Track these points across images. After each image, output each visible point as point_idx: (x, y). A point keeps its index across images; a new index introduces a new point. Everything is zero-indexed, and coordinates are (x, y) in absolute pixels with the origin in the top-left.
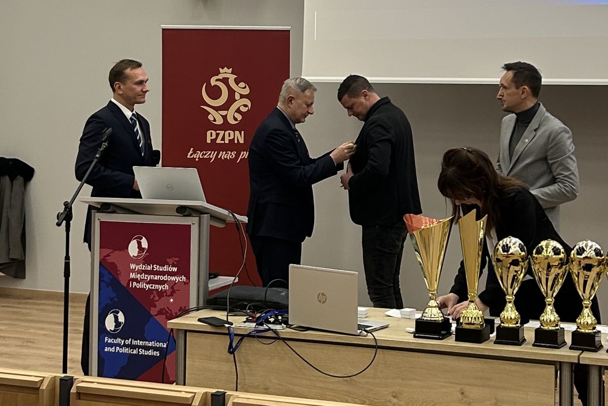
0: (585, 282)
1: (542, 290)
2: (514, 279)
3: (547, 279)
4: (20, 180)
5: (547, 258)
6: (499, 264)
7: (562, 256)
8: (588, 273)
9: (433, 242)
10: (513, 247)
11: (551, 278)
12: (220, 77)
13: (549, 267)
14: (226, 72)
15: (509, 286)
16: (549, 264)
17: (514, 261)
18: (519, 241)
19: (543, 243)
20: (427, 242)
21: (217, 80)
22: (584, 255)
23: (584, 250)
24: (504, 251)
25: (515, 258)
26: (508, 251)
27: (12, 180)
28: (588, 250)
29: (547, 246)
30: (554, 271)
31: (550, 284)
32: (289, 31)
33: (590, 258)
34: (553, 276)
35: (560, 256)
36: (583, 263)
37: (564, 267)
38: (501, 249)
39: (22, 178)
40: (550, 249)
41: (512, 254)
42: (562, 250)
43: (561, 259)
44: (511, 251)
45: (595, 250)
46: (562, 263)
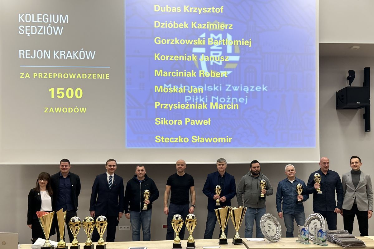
0: (101, 229)
1: (86, 233)
2: (77, 230)
3: (88, 229)
5: (88, 222)
6: (71, 226)
7: (93, 221)
8: (102, 226)
11: (89, 229)
13: (88, 225)
15: (75, 233)
16: (88, 224)
17: (76, 224)
19: (87, 218)
22: (100, 221)
23: (100, 219)
24: (73, 221)
25: (77, 223)
26: (74, 221)
28: (101, 219)
30: (90, 227)
31: (89, 231)
33: (102, 221)
34: (90, 228)
35: (92, 222)
36: (100, 223)
37: (94, 225)
38: (72, 221)
41: (76, 222)
42: (93, 220)
43: (93, 223)
44: (75, 221)
45: (104, 219)
46: (93, 224)
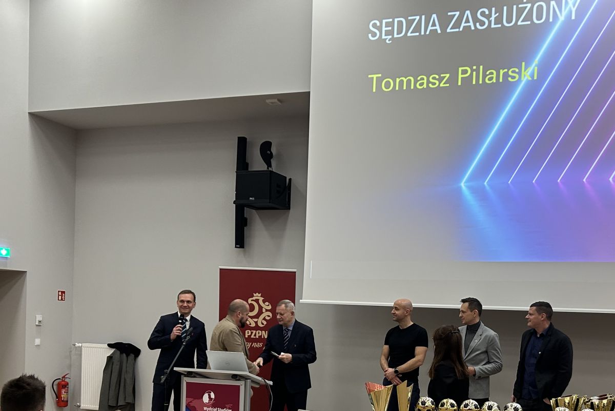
4: (132, 356)
9: (382, 398)
10: (427, 402)
12: (254, 298)
14: (257, 296)
18: (431, 399)
20: (378, 398)
21: (252, 300)
27: (127, 356)
29: (447, 403)
32: (295, 272)
39: (133, 355)
40: (448, 404)
